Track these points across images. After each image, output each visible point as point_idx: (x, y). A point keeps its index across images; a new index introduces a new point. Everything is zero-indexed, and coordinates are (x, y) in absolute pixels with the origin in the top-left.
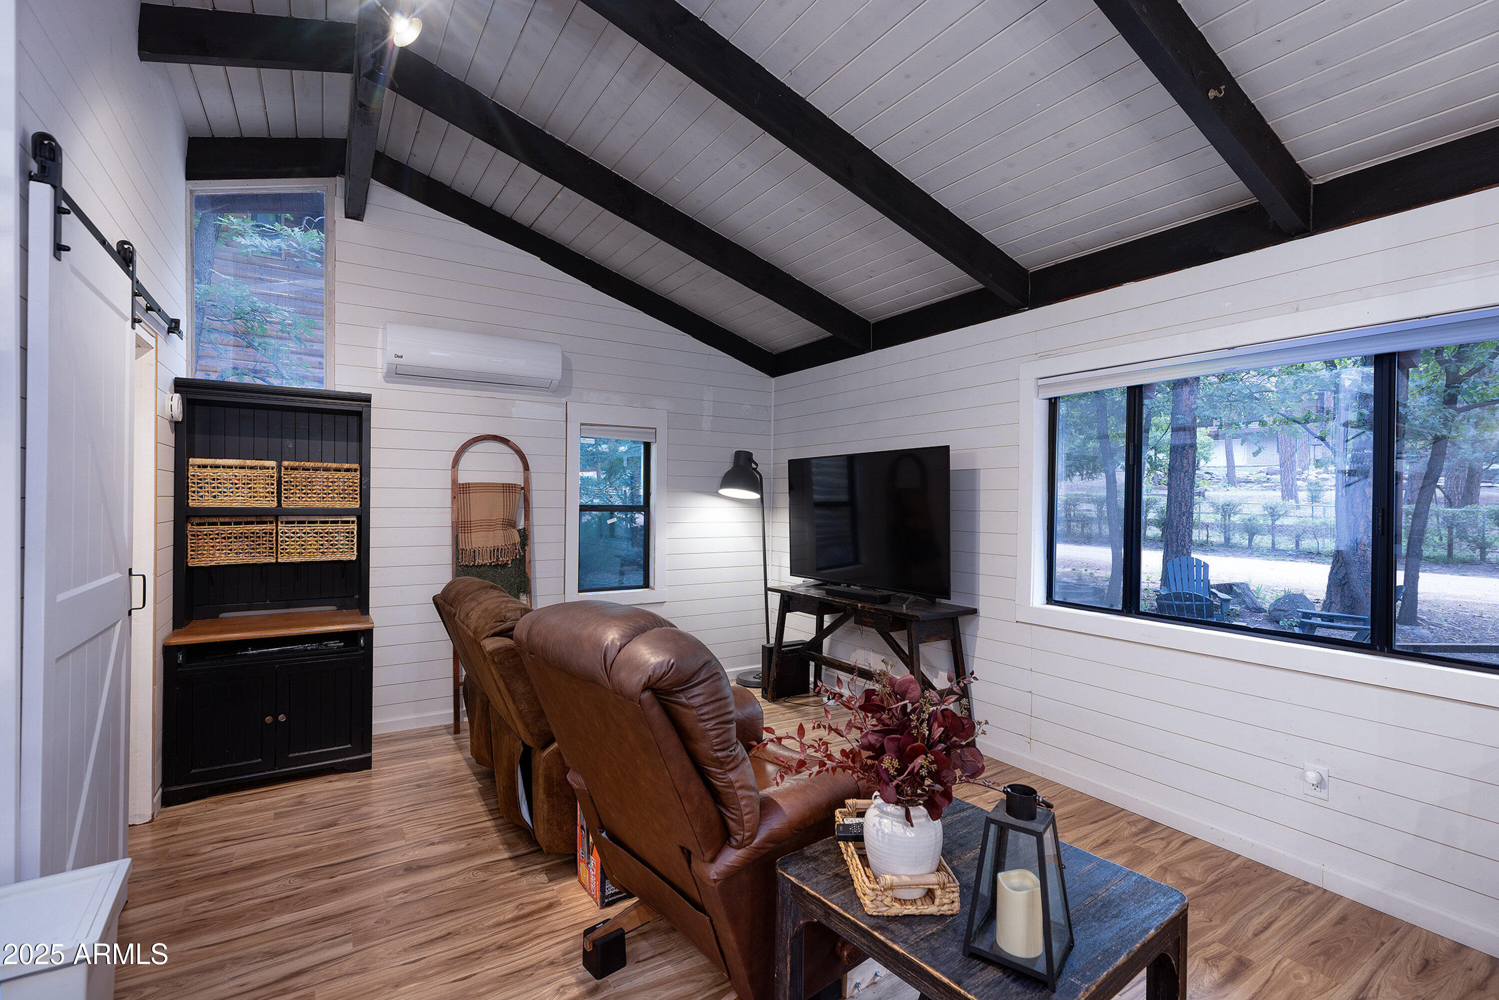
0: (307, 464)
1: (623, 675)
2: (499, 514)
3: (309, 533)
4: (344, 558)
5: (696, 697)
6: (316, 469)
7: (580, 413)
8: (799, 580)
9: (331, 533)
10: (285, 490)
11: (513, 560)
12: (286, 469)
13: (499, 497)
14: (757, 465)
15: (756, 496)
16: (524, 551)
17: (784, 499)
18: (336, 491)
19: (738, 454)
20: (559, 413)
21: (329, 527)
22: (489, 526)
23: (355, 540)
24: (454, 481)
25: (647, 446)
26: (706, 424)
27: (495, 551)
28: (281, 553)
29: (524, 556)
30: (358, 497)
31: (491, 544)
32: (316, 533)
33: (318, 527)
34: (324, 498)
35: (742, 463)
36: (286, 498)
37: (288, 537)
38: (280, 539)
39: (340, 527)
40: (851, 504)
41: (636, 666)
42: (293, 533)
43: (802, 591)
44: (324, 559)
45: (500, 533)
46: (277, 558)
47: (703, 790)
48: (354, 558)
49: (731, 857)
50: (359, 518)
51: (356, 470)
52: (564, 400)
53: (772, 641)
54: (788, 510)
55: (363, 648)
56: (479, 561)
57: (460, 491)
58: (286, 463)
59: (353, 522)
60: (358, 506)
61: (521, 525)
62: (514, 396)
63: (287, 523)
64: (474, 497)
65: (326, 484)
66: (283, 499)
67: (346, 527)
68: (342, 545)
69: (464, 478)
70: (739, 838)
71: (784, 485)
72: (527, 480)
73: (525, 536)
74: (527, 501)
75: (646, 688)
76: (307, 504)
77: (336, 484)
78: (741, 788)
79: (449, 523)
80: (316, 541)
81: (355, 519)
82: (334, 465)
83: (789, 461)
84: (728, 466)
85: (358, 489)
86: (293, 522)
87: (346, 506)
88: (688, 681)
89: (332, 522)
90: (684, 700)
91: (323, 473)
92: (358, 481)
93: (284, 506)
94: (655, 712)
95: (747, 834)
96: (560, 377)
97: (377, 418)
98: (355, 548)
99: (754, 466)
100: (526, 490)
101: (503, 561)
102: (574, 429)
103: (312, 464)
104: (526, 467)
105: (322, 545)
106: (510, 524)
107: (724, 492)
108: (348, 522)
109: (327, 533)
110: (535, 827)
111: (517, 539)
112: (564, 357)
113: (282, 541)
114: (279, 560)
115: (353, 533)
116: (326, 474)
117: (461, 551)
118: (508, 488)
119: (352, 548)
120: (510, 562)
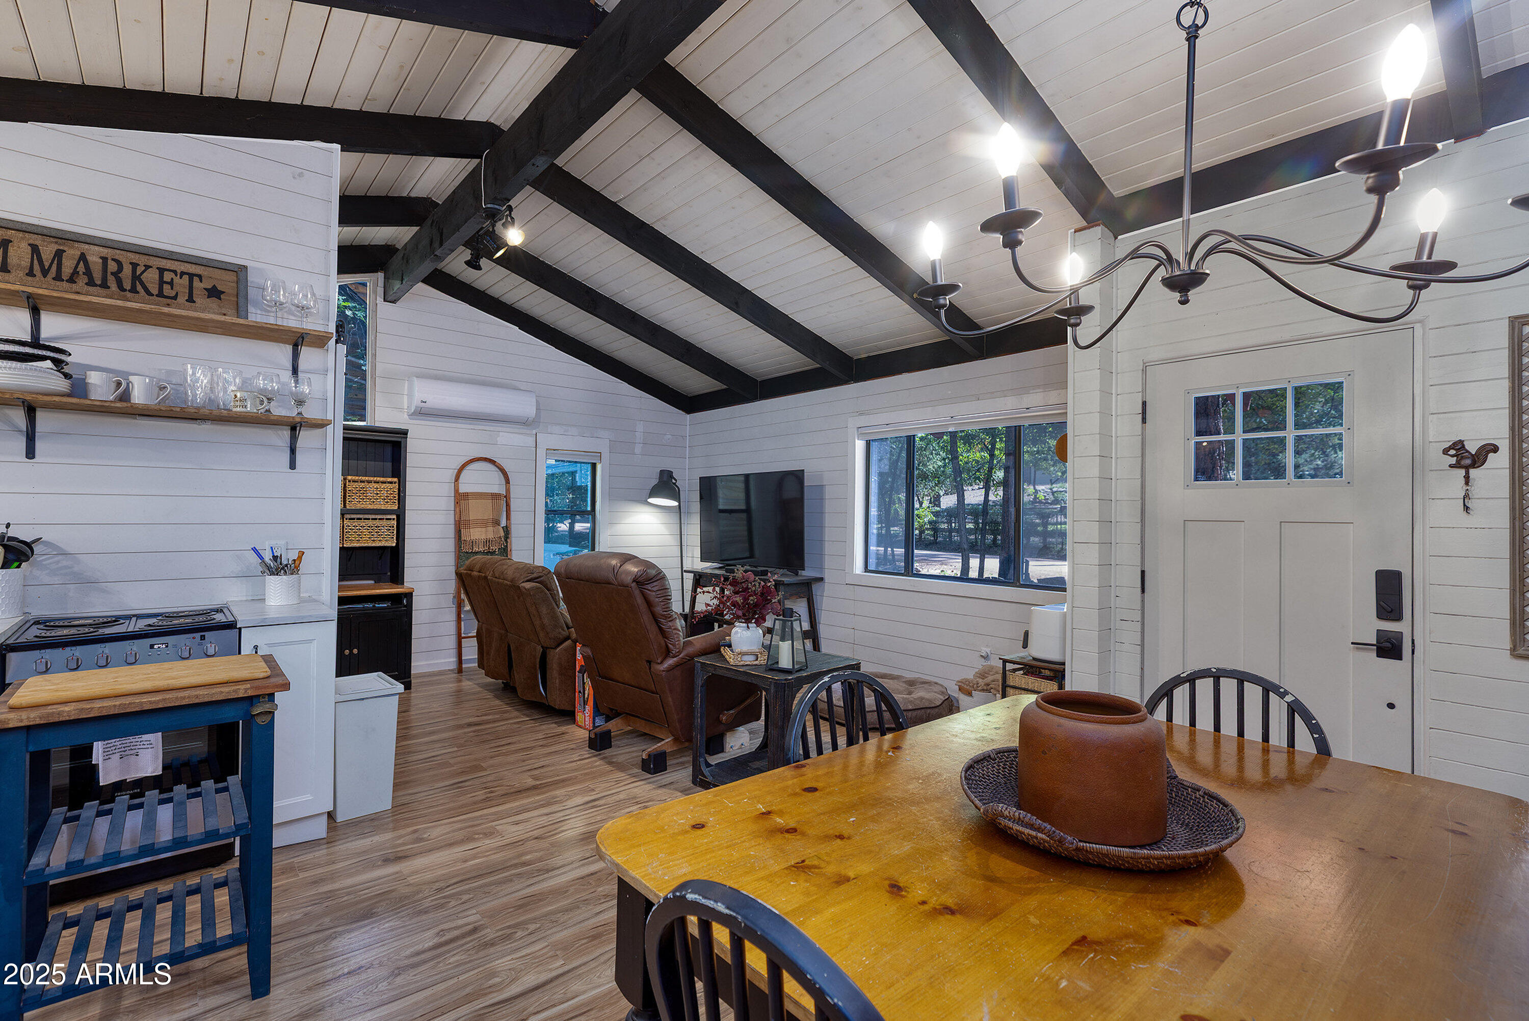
0: (364, 478)
1: (623, 576)
2: (488, 515)
3: (364, 527)
4: (387, 544)
5: (654, 586)
6: (369, 482)
7: (547, 440)
8: (708, 564)
9: (379, 527)
10: (349, 496)
11: (499, 549)
12: (349, 481)
13: (489, 503)
14: (676, 480)
15: (675, 504)
16: (507, 542)
17: (696, 506)
18: (382, 498)
19: (662, 472)
20: (530, 441)
21: (378, 523)
22: (484, 524)
23: (395, 532)
24: (456, 490)
25: (594, 466)
26: (638, 449)
27: (487, 542)
28: (346, 540)
29: (507, 546)
30: (397, 501)
31: (483, 537)
32: (369, 527)
33: (370, 523)
34: (374, 502)
35: (665, 479)
36: (349, 501)
37: (350, 529)
38: (345, 531)
39: (385, 523)
40: (748, 511)
41: (628, 573)
42: (354, 526)
43: (709, 571)
44: (374, 545)
45: (491, 529)
46: (343, 544)
47: (658, 630)
48: (394, 545)
49: (670, 662)
50: (398, 517)
51: (395, 483)
52: (534, 432)
53: (687, 610)
54: (699, 514)
55: (405, 606)
56: (476, 549)
57: (460, 498)
58: (349, 478)
59: (394, 519)
60: (396, 508)
61: (503, 523)
62: (500, 429)
63: (350, 519)
64: (472, 502)
65: (375, 492)
66: (347, 502)
67: (389, 522)
68: (386, 535)
69: (462, 489)
70: (674, 652)
71: (696, 496)
72: (508, 491)
73: (507, 530)
74: (508, 505)
75: (634, 581)
76: (363, 506)
77: (382, 492)
78: (674, 629)
79: (452, 521)
80: (369, 532)
81: (395, 517)
82: (382, 479)
83: (700, 478)
84: (655, 481)
85: (397, 496)
86: (354, 519)
87: (388, 508)
88: (652, 579)
89: (380, 519)
90: (650, 588)
91: (374, 484)
92: (397, 490)
93: (348, 507)
94: (637, 593)
95: (677, 650)
96: (534, 415)
97: (412, 445)
98: (395, 538)
99: (674, 481)
100: (507, 497)
101: (492, 549)
102: (541, 452)
103: (367, 478)
104: (507, 481)
105: (373, 535)
106: (497, 523)
107: (652, 500)
108: (390, 519)
109: (376, 527)
110: (548, 696)
111: (502, 534)
112: (537, 401)
113: (346, 532)
114: (345, 545)
115: (393, 527)
116: (376, 485)
117: (463, 542)
118: (495, 496)
119: (393, 538)
120: (497, 550)
